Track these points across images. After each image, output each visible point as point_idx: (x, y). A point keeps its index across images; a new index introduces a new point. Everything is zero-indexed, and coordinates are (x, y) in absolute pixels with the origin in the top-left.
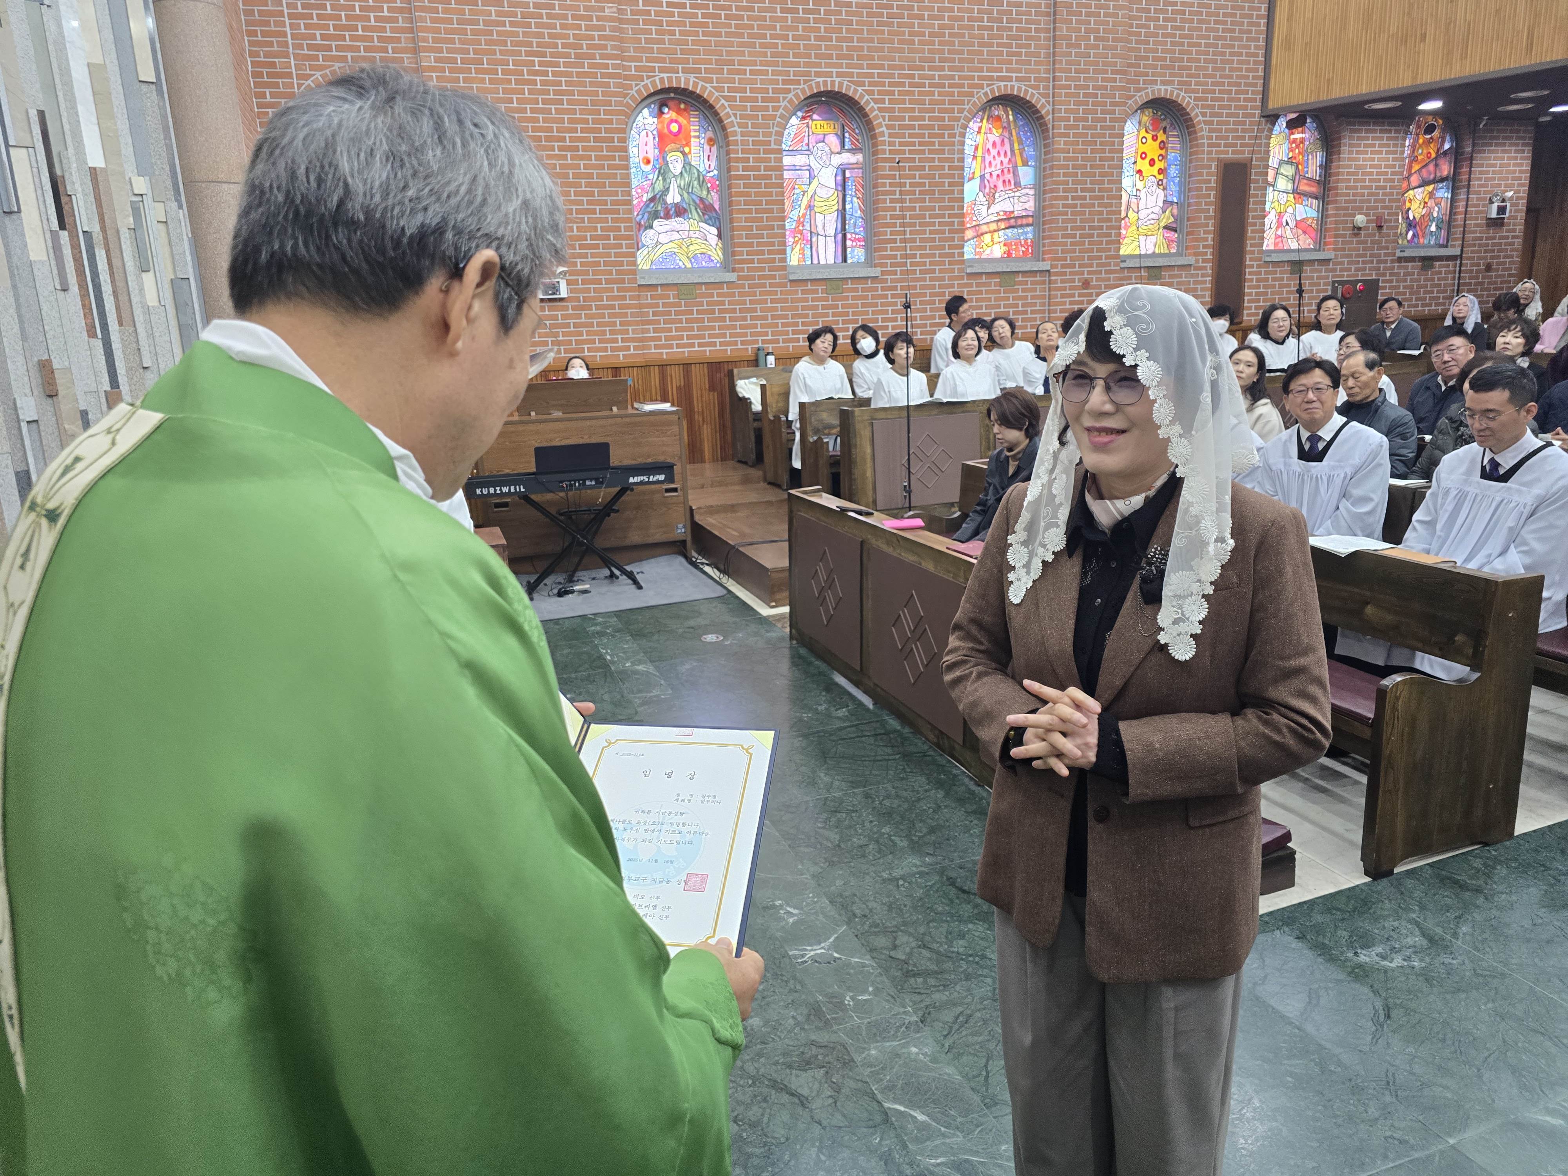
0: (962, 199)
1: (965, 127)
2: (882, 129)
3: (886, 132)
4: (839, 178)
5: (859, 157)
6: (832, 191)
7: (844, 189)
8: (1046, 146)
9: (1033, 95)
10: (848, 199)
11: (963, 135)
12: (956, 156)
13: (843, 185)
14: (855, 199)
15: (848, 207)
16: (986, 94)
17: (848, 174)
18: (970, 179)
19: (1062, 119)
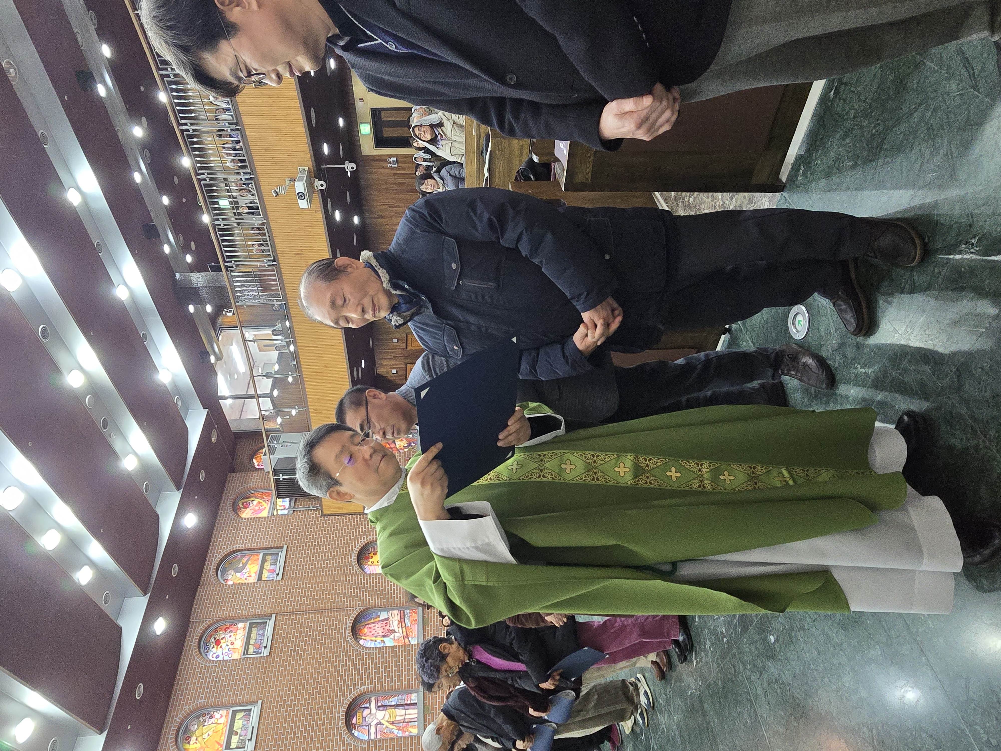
0: (392, 647)
1: (363, 647)
2: (362, 689)
3: (363, 687)
4: (381, 708)
5: (373, 699)
6: (387, 712)
7: (386, 706)
8: (372, 608)
9: (352, 617)
10: (390, 704)
11: (367, 648)
12: (375, 651)
13: (385, 706)
14: (391, 700)
15: (393, 703)
16: (351, 639)
17: (379, 704)
18: (384, 643)
19: (363, 603)
